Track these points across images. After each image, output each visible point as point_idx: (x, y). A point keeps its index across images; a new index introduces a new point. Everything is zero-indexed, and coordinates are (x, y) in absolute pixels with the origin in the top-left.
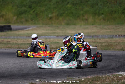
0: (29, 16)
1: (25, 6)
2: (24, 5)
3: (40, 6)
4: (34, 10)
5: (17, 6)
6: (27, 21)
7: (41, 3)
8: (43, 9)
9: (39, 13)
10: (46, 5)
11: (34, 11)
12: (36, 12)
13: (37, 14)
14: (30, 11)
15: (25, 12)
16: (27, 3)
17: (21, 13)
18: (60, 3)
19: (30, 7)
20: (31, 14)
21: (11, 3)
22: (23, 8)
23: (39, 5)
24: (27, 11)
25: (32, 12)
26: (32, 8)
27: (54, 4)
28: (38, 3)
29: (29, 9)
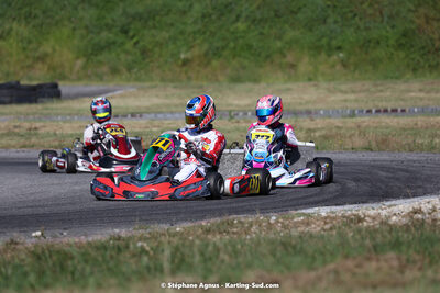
0: (123, 56)
1: (109, 27)
2: (107, 25)
3: (155, 27)
4: (135, 40)
5: (86, 27)
6: (115, 71)
7: (158, 18)
8: (165, 35)
9: (150, 47)
10: (172, 25)
11: (136, 43)
12: (141, 43)
13: (144, 52)
14: (123, 44)
15: (109, 45)
16: (114, 20)
17: (99, 49)
18: (214, 17)
19: (125, 31)
20: (127, 52)
21: (70, 19)
22: (105, 35)
23: (150, 23)
24: (114, 43)
25: (129, 45)
26: (131, 34)
27: (195, 22)
28: (149, 18)
29: (121, 38)
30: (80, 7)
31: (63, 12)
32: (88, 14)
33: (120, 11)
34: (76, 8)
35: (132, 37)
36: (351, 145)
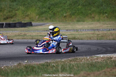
0: (49, 15)
1: (45, 7)
3: (57, 7)
4: (52, 11)
5: (39, 7)
7: (58, 5)
8: (60, 9)
9: (56, 12)
10: (62, 7)
11: (52, 12)
12: (53, 12)
13: (54, 14)
14: (49, 12)
15: (45, 12)
16: (46, 5)
17: (42, 13)
18: (73, 5)
19: (49, 8)
20: (50, 14)
21: (35, 5)
22: (44, 9)
23: (56, 6)
24: (46, 11)
25: (50, 12)
26: (51, 9)
27: (68, 6)
29: (48, 10)
31: (33, 4)
32: (40, 4)
33: (48, 3)
34: (36, 2)
35: (51, 10)
36: (109, 38)
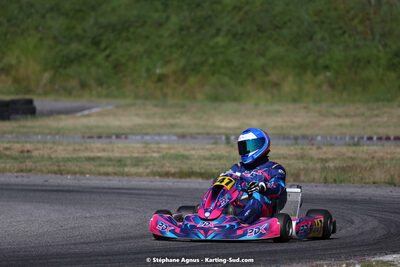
0: (93, 70)
1: (80, 39)
2: (77, 36)
3: (128, 39)
4: (107, 52)
5: (55, 38)
6: (84, 85)
7: (132, 29)
8: (139, 48)
9: (123, 60)
10: (147, 37)
11: (108, 56)
12: (114, 57)
13: (117, 66)
14: (94, 56)
15: (79, 58)
16: (85, 31)
17: (69, 61)
18: (192, 30)
19: (96, 43)
20: (98, 66)
21: (37, 28)
22: (74, 46)
23: (124, 34)
24: (84, 55)
25: (100, 58)
26: (103, 45)
27: (172, 35)
28: (122, 29)
29: (91, 51)
30: (48, 16)
31: (29, 20)
32: (57, 24)
33: (92, 21)
34: (44, 17)
35: (105, 49)
36: (372, 179)
